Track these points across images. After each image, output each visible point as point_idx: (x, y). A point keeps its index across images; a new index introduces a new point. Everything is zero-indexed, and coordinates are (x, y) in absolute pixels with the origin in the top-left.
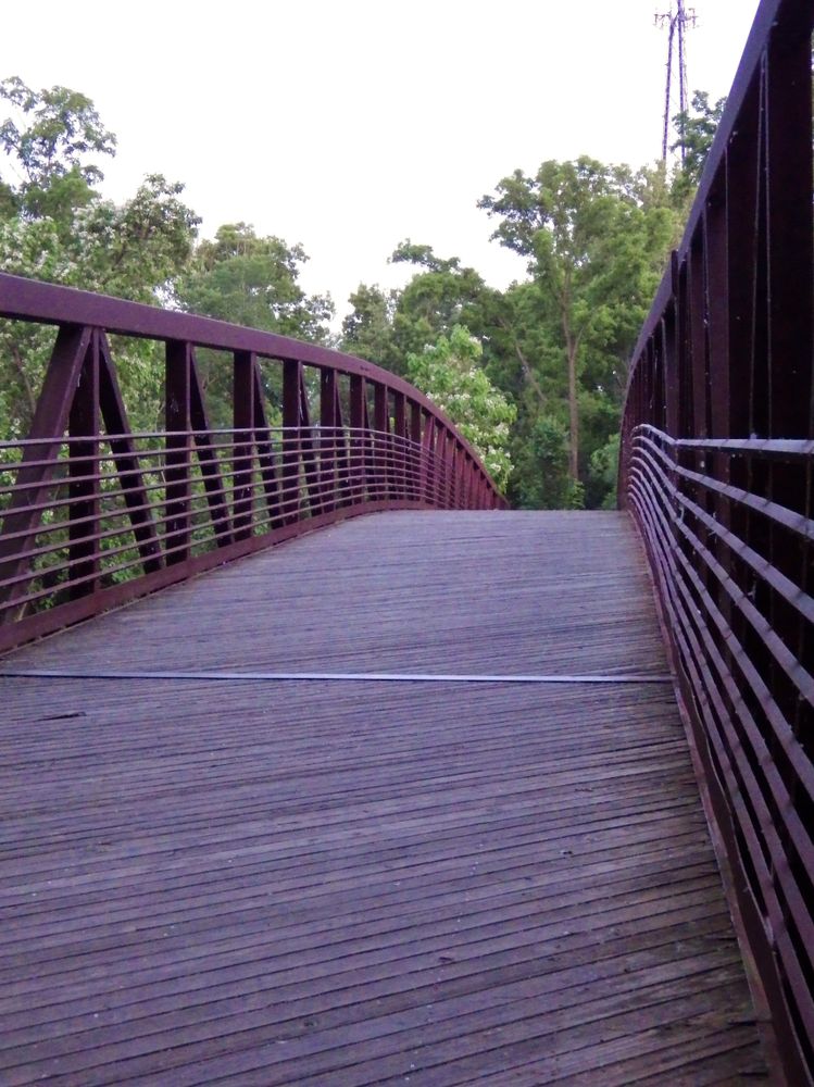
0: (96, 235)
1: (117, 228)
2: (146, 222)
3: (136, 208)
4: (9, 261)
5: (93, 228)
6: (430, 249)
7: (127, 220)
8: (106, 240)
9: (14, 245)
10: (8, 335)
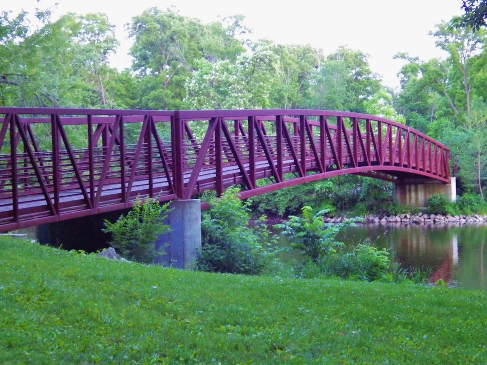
0: (242, 66)
1: (249, 63)
2: (258, 60)
3: (255, 56)
4: (214, 77)
5: (242, 63)
6: (408, 53)
7: (252, 60)
8: (245, 68)
9: (217, 71)
10: (215, 102)
